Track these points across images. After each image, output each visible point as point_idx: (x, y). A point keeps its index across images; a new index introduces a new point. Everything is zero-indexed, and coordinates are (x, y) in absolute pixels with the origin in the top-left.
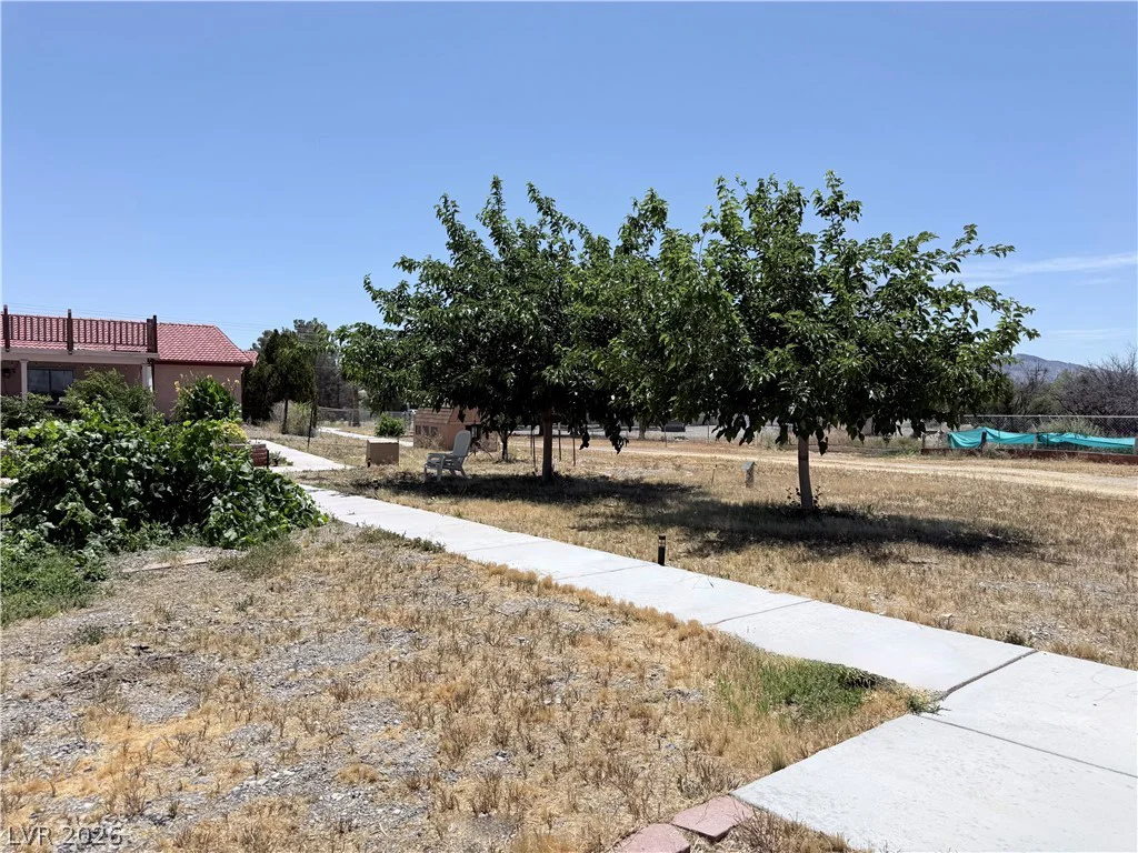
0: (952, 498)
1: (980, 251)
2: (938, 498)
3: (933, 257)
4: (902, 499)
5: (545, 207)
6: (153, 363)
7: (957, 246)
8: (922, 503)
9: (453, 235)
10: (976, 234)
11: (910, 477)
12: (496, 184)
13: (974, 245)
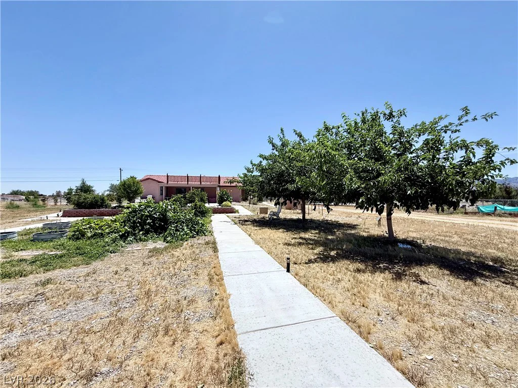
0: (473, 236)
1: (475, 119)
2: (466, 236)
3: (447, 127)
4: (445, 236)
5: (300, 136)
6: (220, 186)
7: (459, 119)
8: (456, 238)
9: (273, 146)
10: (469, 110)
11: (454, 224)
12: (282, 130)
13: (470, 117)
